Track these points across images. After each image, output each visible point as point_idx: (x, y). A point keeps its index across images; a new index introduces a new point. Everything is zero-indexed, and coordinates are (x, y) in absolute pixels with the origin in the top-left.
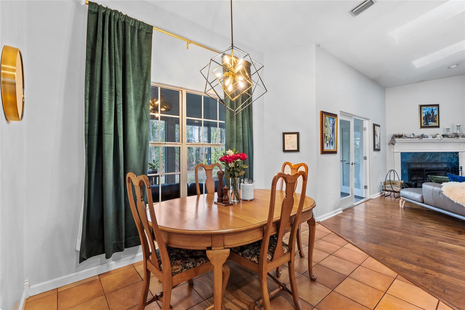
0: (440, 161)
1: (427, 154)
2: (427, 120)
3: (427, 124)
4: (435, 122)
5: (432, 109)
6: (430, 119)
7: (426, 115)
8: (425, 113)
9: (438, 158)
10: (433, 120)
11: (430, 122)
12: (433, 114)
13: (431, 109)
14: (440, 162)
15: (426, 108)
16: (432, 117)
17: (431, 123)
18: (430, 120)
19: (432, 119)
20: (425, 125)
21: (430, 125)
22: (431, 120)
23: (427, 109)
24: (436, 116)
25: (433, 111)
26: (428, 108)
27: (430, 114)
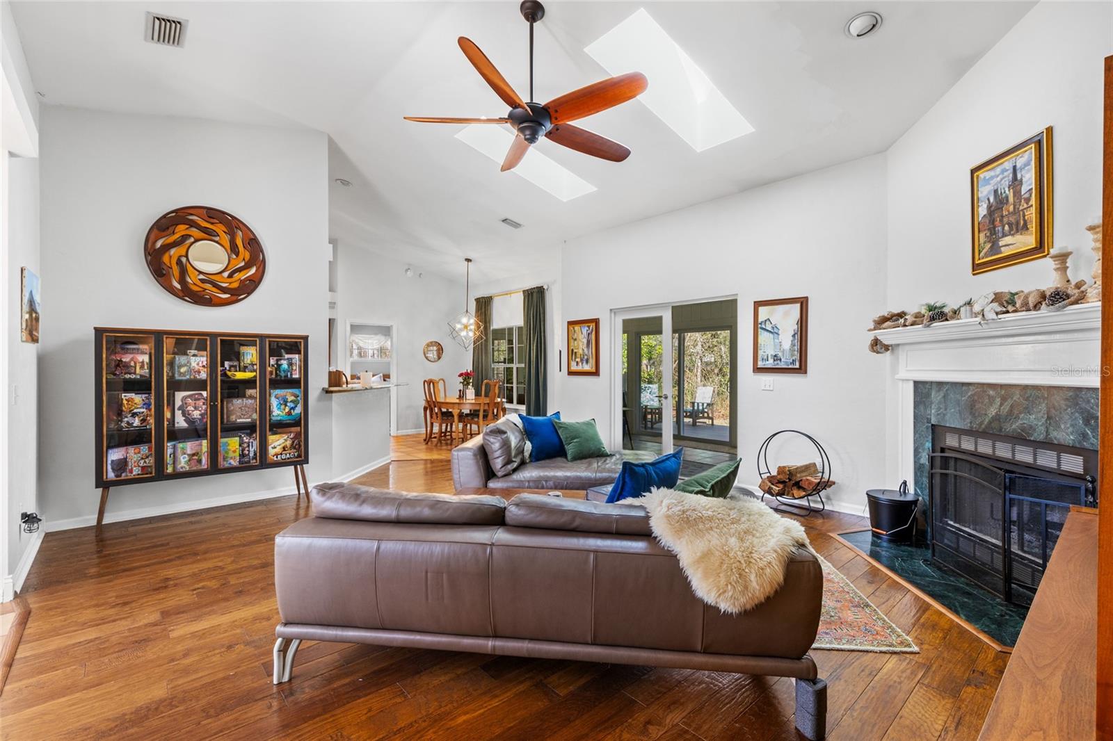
0: (1039, 435)
1: (991, 393)
2: (994, 227)
3: (995, 248)
4: (1028, 229)
5: (1015, 167)
6: (1005, 220)
7: (989, 207)
8: (989, 199)
9: (1033, 417)
10: (1018, 223)
11: (1004, 235)
12: (1017, 194)
13: (1011, 170)
14: (1041, 438)
15: (992, 173)
16: (1011, 208)
17: (1008, 240)
18: (1007, 227)
19: (1012, 219)
20: (986, 255)
21: (1006, 252)
22: (1010, 224)
23: (992, 178)
24: (1027, 200)
25: (1019, 176)
26: (998, 170)
27: (1007, 197)
